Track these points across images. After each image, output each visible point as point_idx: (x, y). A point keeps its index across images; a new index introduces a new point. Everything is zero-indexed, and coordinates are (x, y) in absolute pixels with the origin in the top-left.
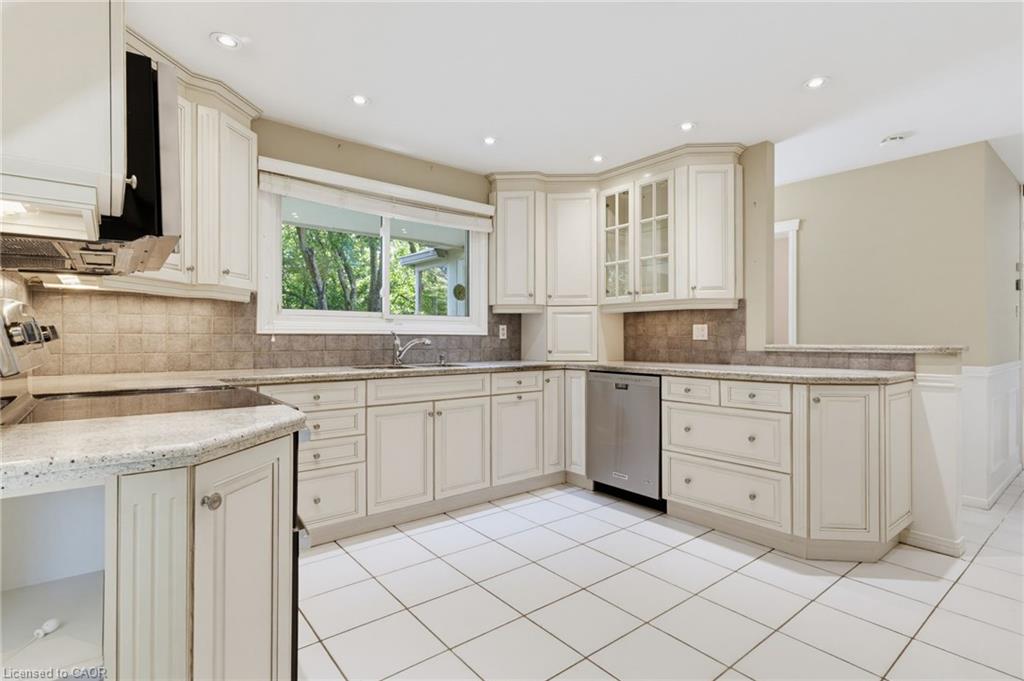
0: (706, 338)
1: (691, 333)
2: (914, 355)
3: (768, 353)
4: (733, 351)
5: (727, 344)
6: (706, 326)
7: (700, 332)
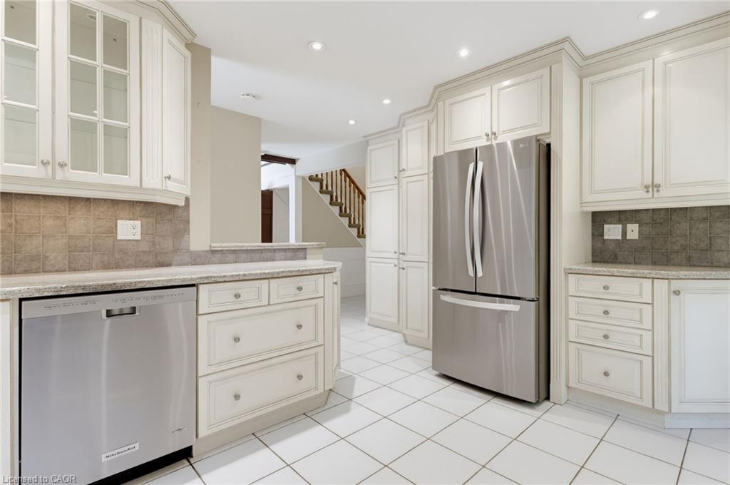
0: (138, 237)
1: (113, 231)
2: (305, 249)
3: (213, 252)
4: (176, 250)
5: (168, 244)
6: (138, 223)
7: (129, 229)
